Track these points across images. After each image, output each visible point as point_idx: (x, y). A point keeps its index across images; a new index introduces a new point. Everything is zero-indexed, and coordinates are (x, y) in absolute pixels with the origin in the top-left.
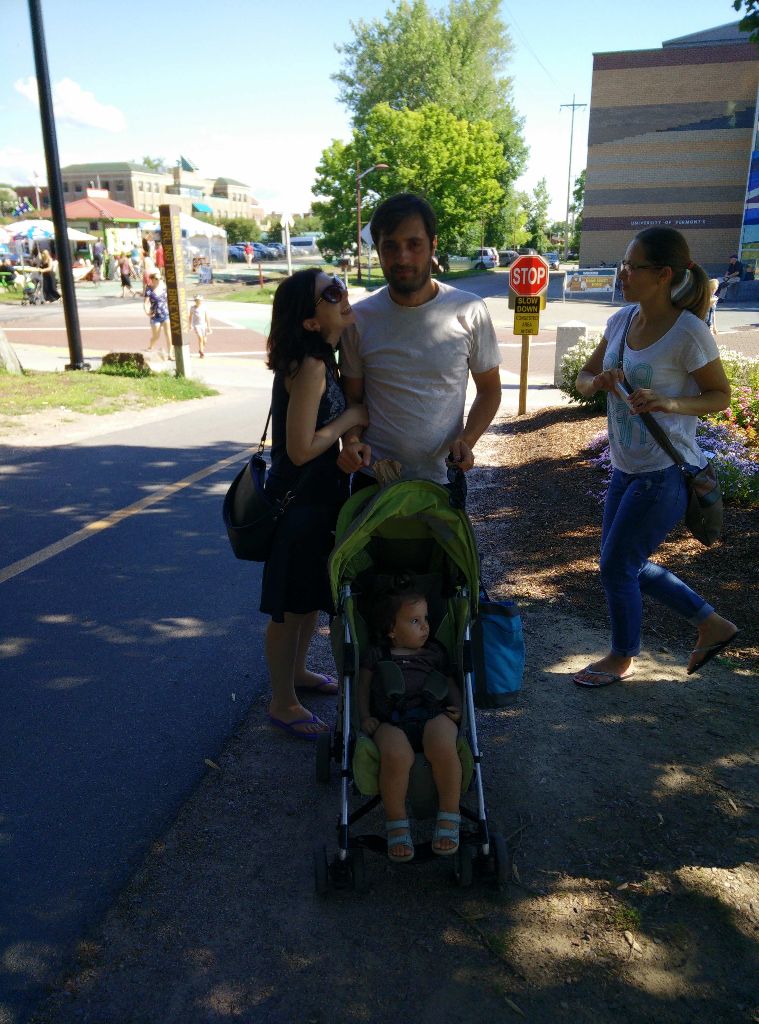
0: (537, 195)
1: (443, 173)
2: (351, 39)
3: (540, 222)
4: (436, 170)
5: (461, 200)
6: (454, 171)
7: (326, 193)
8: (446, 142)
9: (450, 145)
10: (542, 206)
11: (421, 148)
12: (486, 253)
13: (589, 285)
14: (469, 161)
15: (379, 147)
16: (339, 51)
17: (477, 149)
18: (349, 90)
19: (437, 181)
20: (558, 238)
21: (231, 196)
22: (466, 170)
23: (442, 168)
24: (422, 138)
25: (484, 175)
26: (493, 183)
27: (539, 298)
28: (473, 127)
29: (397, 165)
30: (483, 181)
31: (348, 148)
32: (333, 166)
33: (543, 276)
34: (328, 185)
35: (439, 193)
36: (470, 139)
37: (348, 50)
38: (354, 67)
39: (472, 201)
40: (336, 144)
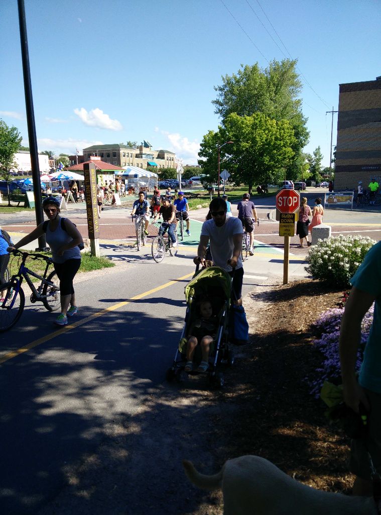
0: (315, 155)
1: (263, 145)
2: (221, 84)
3: (317, 168)
4: (260, 143)
5: (272, 158)
6: (269, 144)
7: (205, 156)
8: (264, 130)
9: (267, 132)
10: (319, 160)
11: (253, 133)
12: (287, 183)
14: (276, 139)
15: (231, 134)
16: (216, 90)
17: (280, 133)
18: (221, 108)
19: (260, 149)
20: (327, 175)
21: (166, 158)
22: (275, 144)
23: (263, 142)
24: (253, 129)
25: (284, 146)
26: (290, 149)
27: (294, 214)
28: (279, 123)
29: (241, 142)
30: (284, 148)
31: (216, 134)
32: (208, 143)
33: (296, 201)
34: (206, 152)
35: (261, 155)
36: (277, 129)
37: (221, 90)
38: (223, 97)
39: (278, 158)
40: (210, 132)
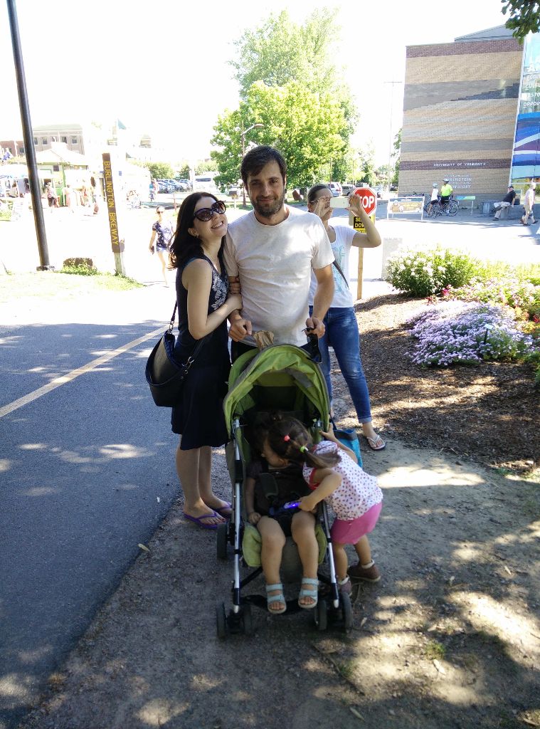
1: (303, 130)
3: (370, 164)
4: (297, 128)
5: (315, 149)
6: (310, 129)
7: (220, 144)
8: (304, 108)
9: (307, 110)
10: (372, 153)
11: (287, 112)
12: (333, 186)
13: (405, 209)
14: (320, 122)
15: (257, 112)
17: (326, 113)
18: (237, 72)
19: (298, 136)
20: (384, 176)
21: (153, 147)
22: (318, 128)
23: (302, 126)
24: (288, 106)
25: (331, 131)
26: (338, 137)
28: (323, 97)
29: (270, 125)
30: (330, 135)
31: (236, 113)
32: (225, 126)
33: (373, 202)
34: (222, 139)
35: (300, 144)
36: (321, 106)
37: (235, 43)
38: (239, 55)
39: (323, 150)
40: (227, 110)
